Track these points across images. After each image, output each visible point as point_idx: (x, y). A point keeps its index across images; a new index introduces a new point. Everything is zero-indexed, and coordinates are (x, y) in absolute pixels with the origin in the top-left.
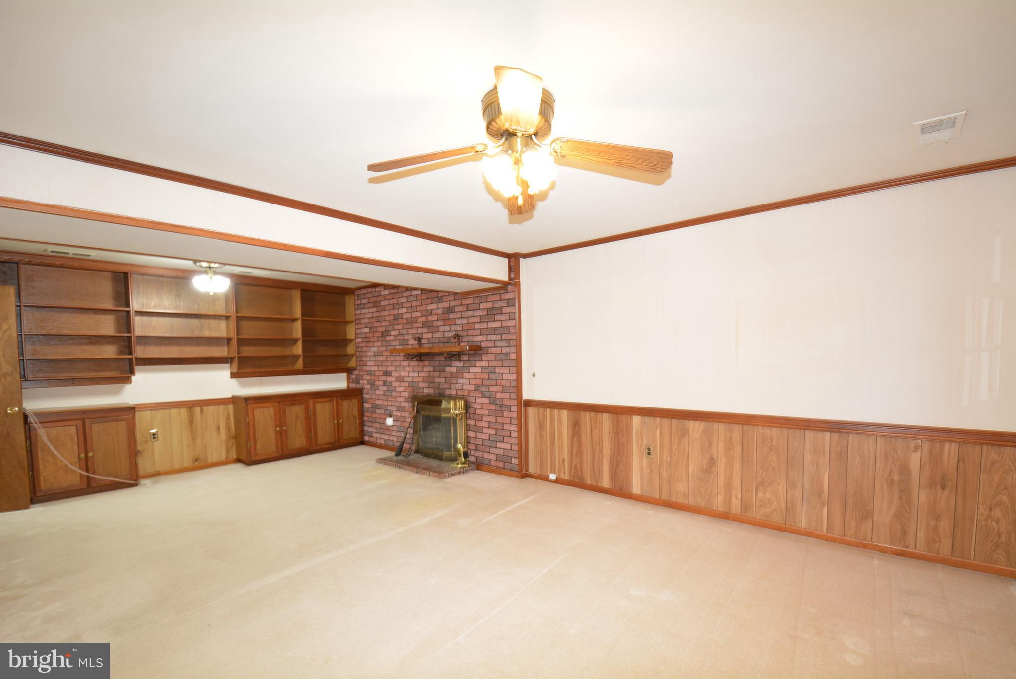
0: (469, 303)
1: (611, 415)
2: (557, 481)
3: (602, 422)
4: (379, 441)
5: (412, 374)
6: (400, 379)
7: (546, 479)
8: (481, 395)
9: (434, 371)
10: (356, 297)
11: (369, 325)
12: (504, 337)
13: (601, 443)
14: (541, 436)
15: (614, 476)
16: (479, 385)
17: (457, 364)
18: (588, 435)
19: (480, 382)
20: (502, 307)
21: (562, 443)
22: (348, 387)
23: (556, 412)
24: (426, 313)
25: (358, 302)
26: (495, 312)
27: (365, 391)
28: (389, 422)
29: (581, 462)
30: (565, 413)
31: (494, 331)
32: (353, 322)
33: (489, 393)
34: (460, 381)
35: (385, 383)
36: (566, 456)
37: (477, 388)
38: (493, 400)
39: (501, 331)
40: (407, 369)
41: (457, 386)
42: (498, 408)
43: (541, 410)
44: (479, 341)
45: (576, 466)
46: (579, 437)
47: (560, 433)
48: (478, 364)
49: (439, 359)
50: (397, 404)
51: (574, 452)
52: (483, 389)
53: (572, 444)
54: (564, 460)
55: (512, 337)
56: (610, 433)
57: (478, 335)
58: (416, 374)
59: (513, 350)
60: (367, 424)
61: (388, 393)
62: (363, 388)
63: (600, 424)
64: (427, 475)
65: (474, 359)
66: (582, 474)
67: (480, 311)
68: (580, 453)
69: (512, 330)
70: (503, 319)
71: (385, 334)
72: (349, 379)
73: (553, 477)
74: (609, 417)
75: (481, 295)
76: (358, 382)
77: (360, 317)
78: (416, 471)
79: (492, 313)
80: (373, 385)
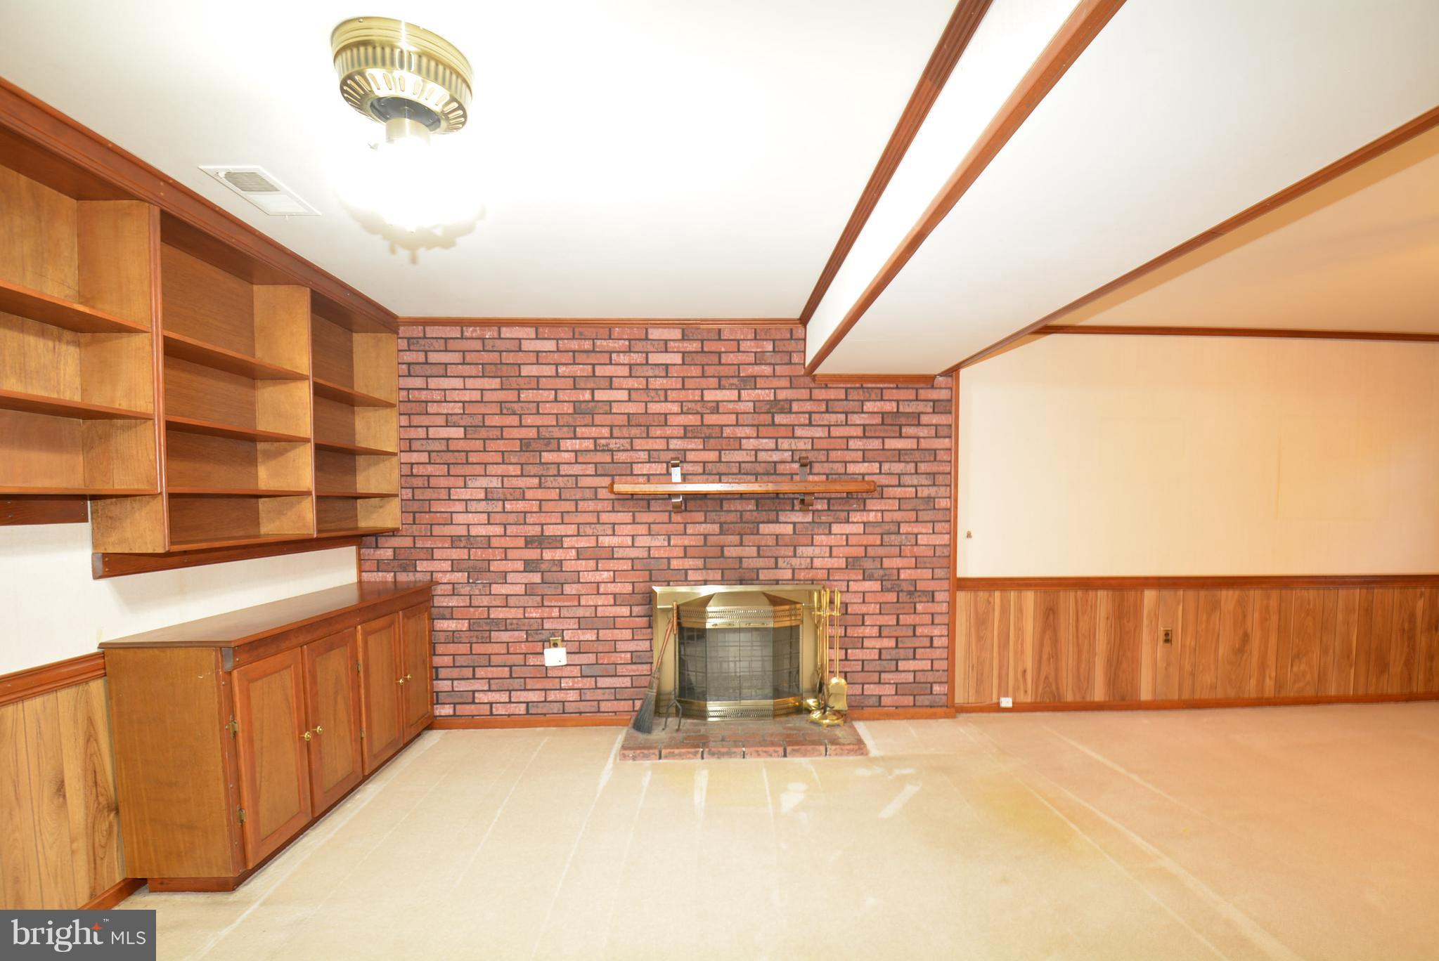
0: (833, 397)
1: (1110, 593)
2: (1017, 708)
3: (1096, 606)
4: (499, 710)
5: (643, 541)
6: (601, 555)
7: (998, 708)
8: (861, 578)
9: (722, 533)
10: (403, 344)
11: (467, 421)
12: (923, 467)
13: (1092, 634)
14: (980, 638)
15: (1112, 680)
16: (856, 558)
17: (798, 517)
18: (1071, 627)
19: (860, 552)
20: (919, 414)
21: (1022, 645)
22: (360, 582)
23: (1013, 595)
24: (699, 407)
25: (409, 357)
26: (903, 420)
27: (439, 590)
28: (555, 657)
29: (1057, 670)
30: (1029, 596)
31: (900, 455)
32: (391, 405)
33: (881, 572)
34: (808, 551)
35: (530, 566)
36: (1029, 663)
37: (852, 563)
38: (890, 582)
39: (917, 456)
40: (629, 529)
41: (796, 562)
42: (903, 597)
43: (982, 595)
44: (859, 474)
45: (1047, 678)
46: (1055, 631)
47: (1019, 629)
48: (855, 517)
49: (739, 508)
50: (580, 612)
51: (1045, 657)
52: (868, 564)
53: (1041, 645)
54: (1025, 671)
55: (941, 468)
56: (1107, 618)
57: (859, 462)
58: (661, 541)
59: (943, 491)
60: (443, 673)
61: (547, 589)
62: (433, 583)
63: (1091, 607)
64: (821, 754)
65: (847, 508)
66: (1058, 689)
67: (863, 415)
68: (1055, 656)
69: (942, 456)
70: (921, 434)
71: (534, 446)
72: (360, 560)
73: (1007, 702)
74: (1108, 595)
75: (869, 385)
76: (409, 566)
77: (423, 398)
78: (781, 750)
79: (893, 423)
80: (477, 571)
